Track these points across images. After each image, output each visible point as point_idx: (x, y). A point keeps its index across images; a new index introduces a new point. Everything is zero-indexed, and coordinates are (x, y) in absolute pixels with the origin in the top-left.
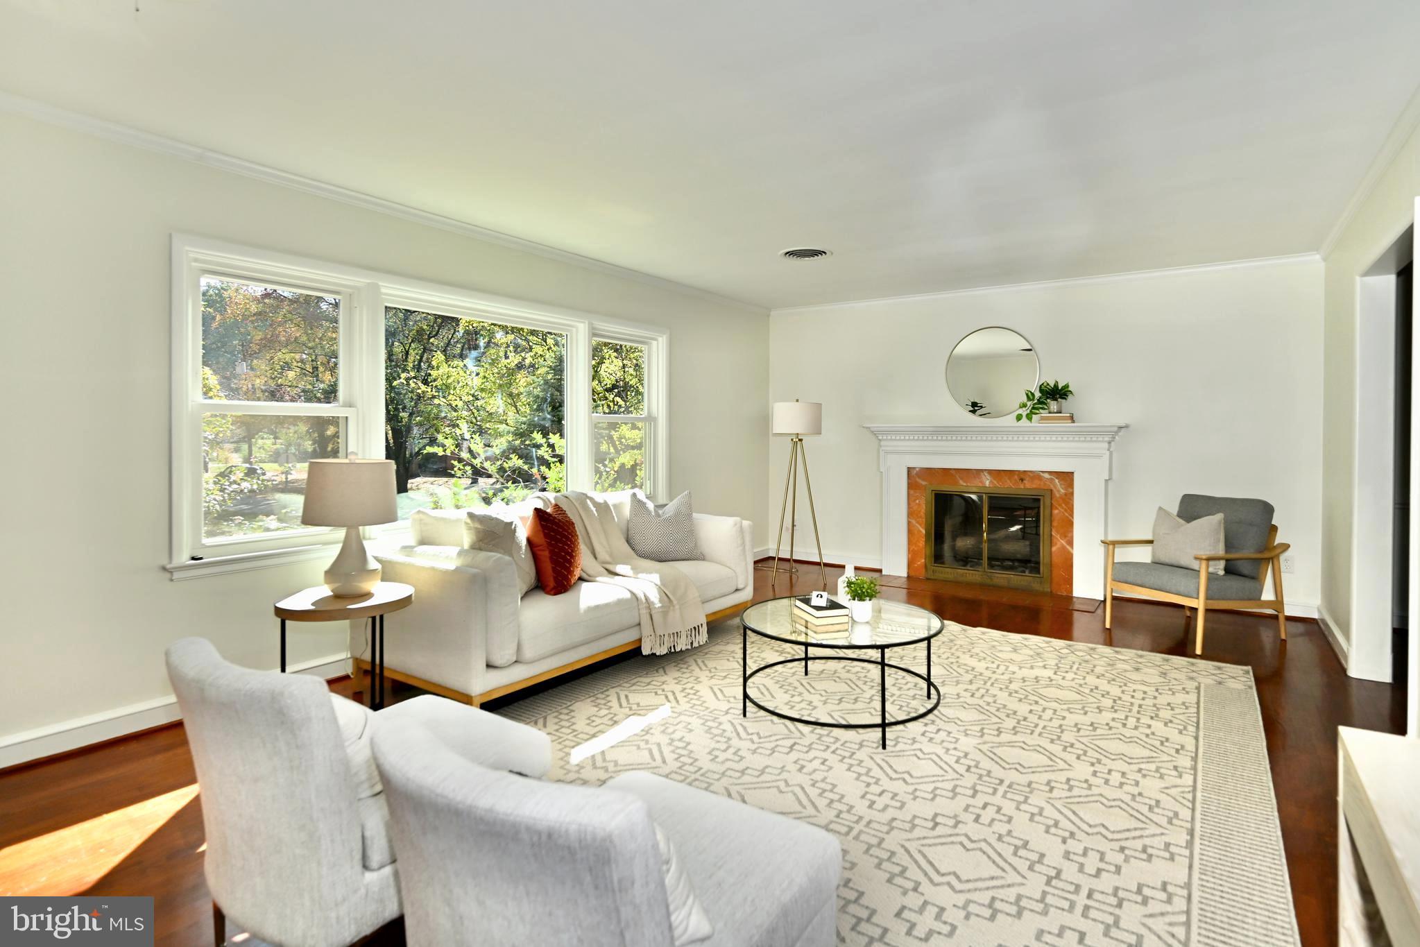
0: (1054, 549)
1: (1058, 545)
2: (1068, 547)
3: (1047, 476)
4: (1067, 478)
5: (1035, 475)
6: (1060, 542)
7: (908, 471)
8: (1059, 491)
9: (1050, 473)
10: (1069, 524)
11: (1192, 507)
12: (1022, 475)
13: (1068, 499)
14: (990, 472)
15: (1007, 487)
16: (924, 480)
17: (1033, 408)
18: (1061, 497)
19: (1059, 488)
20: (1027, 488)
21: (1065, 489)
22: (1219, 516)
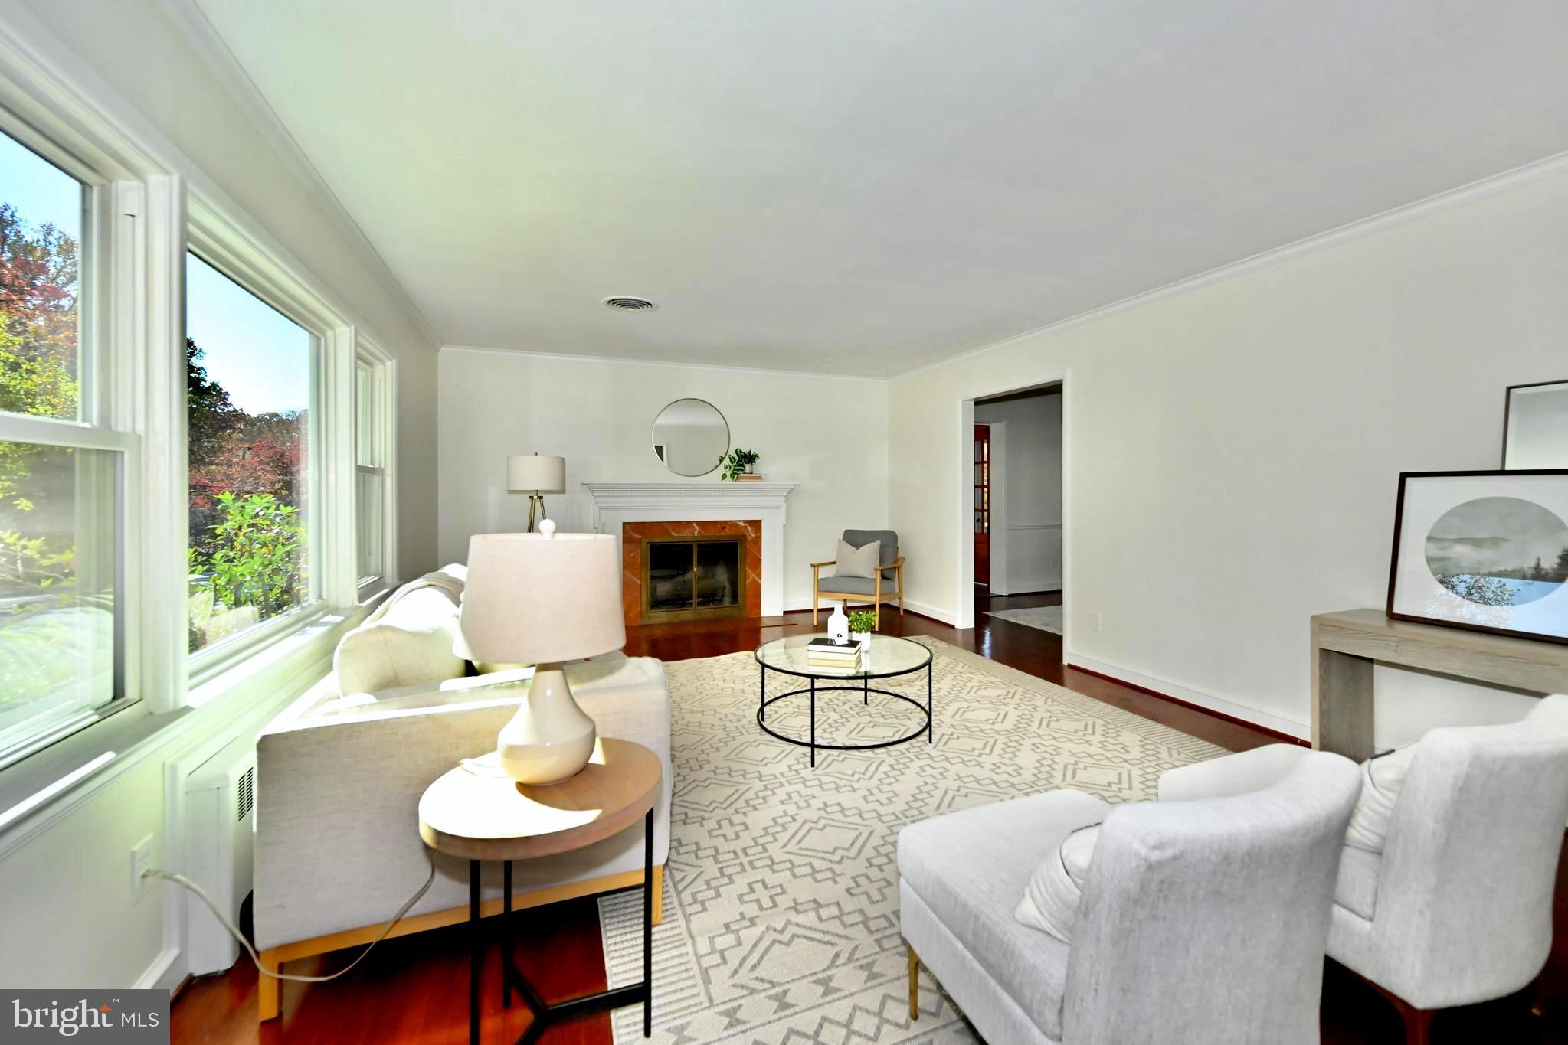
0: (748, 581)
1: (751, 578)
2: (758, 579)
3: (742, 524)
4: (756, 524)
5: (732, 524)
6: (752, 575)
7: (624, 526)
8: (750, 535)
9: (744, 521)
10: (757, 563)
11: (855, 538)
12: (723, 525)
13: (758, 540)
14: (698, 523)
15: (714, 535)
16: (638, 533)
17: (734, 469)
18: (752, 541)
19: (751, 533)
20: (728, 532)
21: (755, 533)
22: (878, 543)
